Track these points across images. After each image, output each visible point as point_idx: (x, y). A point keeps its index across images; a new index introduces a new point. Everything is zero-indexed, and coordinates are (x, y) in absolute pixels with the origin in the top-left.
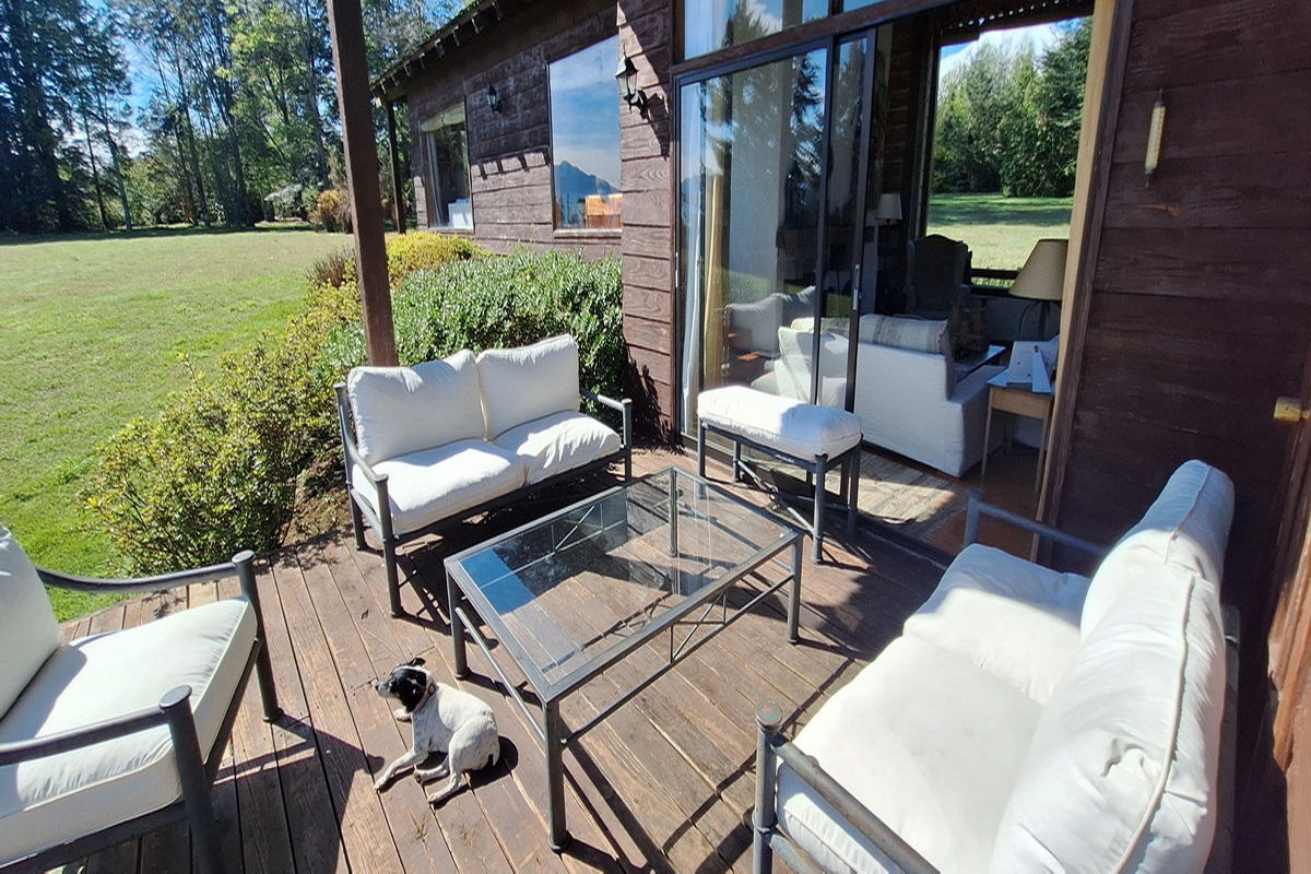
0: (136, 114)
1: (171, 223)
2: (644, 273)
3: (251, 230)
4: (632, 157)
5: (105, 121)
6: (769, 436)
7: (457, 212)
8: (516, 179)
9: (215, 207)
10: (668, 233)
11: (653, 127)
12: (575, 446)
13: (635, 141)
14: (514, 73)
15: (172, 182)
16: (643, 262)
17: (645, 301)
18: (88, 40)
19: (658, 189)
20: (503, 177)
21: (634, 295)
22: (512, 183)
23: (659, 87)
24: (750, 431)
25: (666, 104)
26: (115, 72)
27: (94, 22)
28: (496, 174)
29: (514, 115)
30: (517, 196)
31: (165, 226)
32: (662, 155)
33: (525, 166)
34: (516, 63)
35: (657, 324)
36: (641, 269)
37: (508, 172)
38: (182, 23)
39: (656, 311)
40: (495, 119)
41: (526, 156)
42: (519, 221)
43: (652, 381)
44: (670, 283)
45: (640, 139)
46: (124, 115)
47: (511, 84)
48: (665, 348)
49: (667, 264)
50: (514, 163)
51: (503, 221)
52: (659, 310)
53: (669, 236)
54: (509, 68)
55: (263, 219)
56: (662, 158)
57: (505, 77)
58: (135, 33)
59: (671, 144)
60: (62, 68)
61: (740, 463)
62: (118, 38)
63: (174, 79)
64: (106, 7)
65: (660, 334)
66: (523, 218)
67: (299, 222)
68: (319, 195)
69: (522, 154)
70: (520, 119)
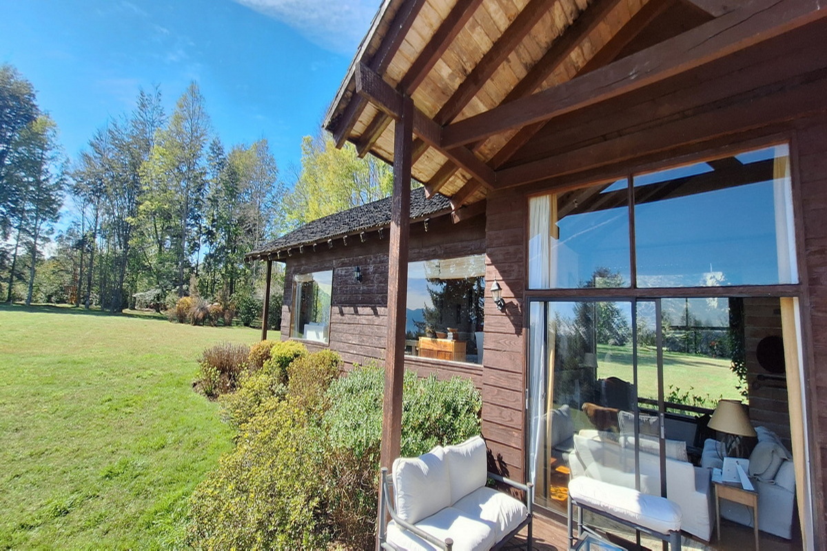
0: (56, 234)
1: (58, 302)
2: (499, 397)
3: (121, 315)
4: (493, 331)
5: (35, 237)
6: (632, 515)
7: (310, 330)
8: (367, 320)
9: (94, 296)
10: (521, 377)
11: (510, 318)
12: (511, 515)
13: (496, 323)
14: (374, 263)
15: (68, 278)
16: (498, 391)
17: (500, 413)
18: (40, 189)
19: (513, 352)
20: (358, 317)
21: (491, 409)
22: (365, 322)
23: (515, 299)
24: (617, 510)
25: (519, 308)
26: (52, 209)
27: (47, 180)
28: (353, 314)
29: (371, 285)
30: (367, 330)
31: (53, 304)
32: (516, 333)
33: (376, 313)
34: (376, 258)
35: (511, 429)
36: (498, 394)
37: (362, 315)
38: (110, 190)
39: (510, 421)
40: (356, 284)
41: (378, 308)
42: (368, 344)
43: (505, 464)
44: (522, 406)
45: (499, 323)
46: (47, 233)
47: (371, 268)
48: (517, 444)
49: (520, 395)
50: (368, 310)
51: (354, 342)
52: (512, 420)
53: (521, 378)
54: (371, 259)
55: (127, 308)
56: (516, 335)
57: (367, 264)
58: (76, 190)
59: (524, 329)
60: (16, 202)
61: (583, 527)
62: (63, 191)
63: (92, 219)
64: (60, 174)
65: (513, 436)
66: (372, 343)
67: (153, 312)
68: (178, 299)
69: (375, 306)
70: (375, 287)
